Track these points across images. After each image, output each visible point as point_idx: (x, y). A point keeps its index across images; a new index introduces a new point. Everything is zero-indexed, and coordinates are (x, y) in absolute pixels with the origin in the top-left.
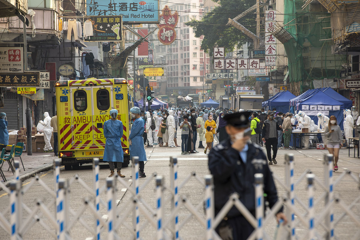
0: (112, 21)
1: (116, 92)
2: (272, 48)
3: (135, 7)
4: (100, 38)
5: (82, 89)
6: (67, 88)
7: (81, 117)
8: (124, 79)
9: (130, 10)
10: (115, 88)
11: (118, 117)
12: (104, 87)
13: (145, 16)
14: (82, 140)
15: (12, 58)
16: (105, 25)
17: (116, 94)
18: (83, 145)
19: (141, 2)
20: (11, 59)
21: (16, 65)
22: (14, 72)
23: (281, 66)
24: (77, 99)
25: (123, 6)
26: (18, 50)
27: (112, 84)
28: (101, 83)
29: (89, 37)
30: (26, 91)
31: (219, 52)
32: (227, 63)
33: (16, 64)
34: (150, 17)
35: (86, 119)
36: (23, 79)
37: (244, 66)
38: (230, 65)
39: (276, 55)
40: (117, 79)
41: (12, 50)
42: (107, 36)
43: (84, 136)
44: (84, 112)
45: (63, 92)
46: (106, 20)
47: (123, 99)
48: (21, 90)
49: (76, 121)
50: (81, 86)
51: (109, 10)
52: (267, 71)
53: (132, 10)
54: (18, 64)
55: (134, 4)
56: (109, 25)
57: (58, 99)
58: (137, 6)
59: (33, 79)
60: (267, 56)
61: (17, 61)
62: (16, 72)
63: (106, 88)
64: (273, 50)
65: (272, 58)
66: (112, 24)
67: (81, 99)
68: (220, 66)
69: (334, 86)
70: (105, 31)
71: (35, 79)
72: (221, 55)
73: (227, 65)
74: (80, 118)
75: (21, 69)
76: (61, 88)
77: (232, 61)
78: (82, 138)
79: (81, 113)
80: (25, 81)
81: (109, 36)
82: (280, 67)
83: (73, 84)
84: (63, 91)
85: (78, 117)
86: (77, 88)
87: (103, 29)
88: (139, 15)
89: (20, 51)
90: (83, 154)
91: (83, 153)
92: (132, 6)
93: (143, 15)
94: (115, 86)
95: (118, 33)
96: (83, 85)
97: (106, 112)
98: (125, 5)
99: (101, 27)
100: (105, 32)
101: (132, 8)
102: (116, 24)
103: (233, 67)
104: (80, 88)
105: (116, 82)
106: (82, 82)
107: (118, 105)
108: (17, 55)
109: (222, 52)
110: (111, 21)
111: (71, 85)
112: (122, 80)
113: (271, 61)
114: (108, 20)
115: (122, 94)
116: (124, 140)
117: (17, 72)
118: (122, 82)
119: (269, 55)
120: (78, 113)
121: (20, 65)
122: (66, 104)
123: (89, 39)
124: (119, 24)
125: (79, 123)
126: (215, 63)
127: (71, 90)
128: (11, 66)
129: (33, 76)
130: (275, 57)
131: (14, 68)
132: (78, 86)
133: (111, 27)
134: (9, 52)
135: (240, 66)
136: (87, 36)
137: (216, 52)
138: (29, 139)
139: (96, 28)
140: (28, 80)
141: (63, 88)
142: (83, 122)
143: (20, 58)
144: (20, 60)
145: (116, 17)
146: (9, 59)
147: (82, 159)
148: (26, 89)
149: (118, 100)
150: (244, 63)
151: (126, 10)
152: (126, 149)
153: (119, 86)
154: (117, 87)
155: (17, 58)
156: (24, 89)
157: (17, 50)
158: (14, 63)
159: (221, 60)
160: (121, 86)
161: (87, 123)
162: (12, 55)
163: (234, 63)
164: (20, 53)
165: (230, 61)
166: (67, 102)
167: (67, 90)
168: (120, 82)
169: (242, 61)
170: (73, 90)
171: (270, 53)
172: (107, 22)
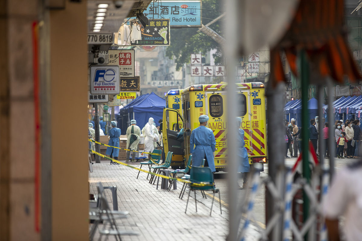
0: (160, 25)
1: (254, 97)
2: (256, 56)
3: (177, 10)
4: (147, 42)
5: (217, 93)
6: (202, 93)
7: (217, 123)
8: (261, 83)
9: (171, 14)
10: (253, 93)
11: (256, 123)
12: (241, 91)
13: (187, 20)
14: (217, 147)
15: (122, 61)
16: (152, 29)
17: (253, 99)
18: (219, 153)
19: (183, 5)
20: (122, 63)
21: (127, 69)
22: (125, 76)
23: (262, 73)
24: (212, 104)
25: (165, 9)
26: (129, 53)
27: (249, 88)
28: (238, 87)
29: (137, 41)
30: (125, 96)
31: (196, 59)
32: (205, 70)
33: (126, 67)
34: (192, 20)
35: (222, 125)
36: (123, 84)
37: (221, 73)
38: (208, 72)
39: (259, 62)
40: (254, 83)
41: (123, 53)
42: (155, 40)
43: (220, 143)
44: (220, 118)
45: (198, 97)
46: (153, 24)
47: (260, 104)
48: (121, 95)
49: (211, 127)
50: (216, 90)
51: (150, 14)
52: (242, 79)
53: (174, 14)
54: (129, 68)
55: (175, 7)
56: (156, 29)
57: (192, 105)
58: (179, 9)
59: (133, 83)
60: (251, 63)
61: (128, 65)
62: (126, 76)
63: (243, 93)
64: (256, 57)
65: (255, 65)
66: (159, 28)
67: (216, 104)
68: (198, 73)
69: (347, 94)
70: (152, 34)
71: (135, 83)
72: (198, 62)
73: (205, 72)
74: (215, 125)
75: (132, 73)
76: (196, 93)
77: (210, 68)
78: (218, 145)
79: (217, 119)
80: (125, 86)
81: (156, 40)
82: (261, 75)
83: (208, 89)
84: (198, 95)
85: (213, 123)
86: (213, 92)
87: (150, 33)
88: (181, 19)
89: (130, 54)
90: (218, 163)
91: (218, 161)
92: (174, 9)
93: (185, 18)
94: (253, 91)
95: (165, 38)
96: (219, 89)
97: (243, 118)
98: (166, 8)
99: (148, 31)
100: (152, 36)
101: (174, 11)
102: (163, 28)
103: (210, 74)
104: (216, 93)
105: (254, 86)
106: (218, 87)
107: (255, 110)
108: (128, 58)
109: (199, 59)
110: (158, 25)
111: (206, 89)
112: (260, 84)
113: (254, 68)
114: (155, 23)
115: (260, 99)
116: (261, 148)
117: (128, 76)
118: (260, 86)
119: (251, 62)
120: (213, 119)
121: (131, 69)
122: (201, 110)
123: (137, 43)
124: (166, 28)
125: (214, 129)
126: (192, 70)
127: (206, 95)
128: (122, 70)
129: (133, 81)
130: (258, 63)
131: (125, 72)
132: (214, 91)
133: (158, 31)
134: (119, 55)
135: (217, 73)
136: (135, 40)
137: (193, 59)
138: (98, 147)
139: (143, 32)
140: (128, 85)
141: (198, 93)
142: (219, 129)
143: (131, 62)
144: (130, 64)
145: (164, 20)
146: (120, 62)
147: (217, 167)
148: (126, 94)
149: (255, 106)
150: (221, 70)
151: (168, 14)
152: (264, 157)
153: (257, 90)
154: (254, 91)
155: (128, 62)
156: (123, 94)
157: (127, 53)
158: (125, 67)
159: (198, 67)
160: (259, 91)
161: (223, 129)
162: (122, 58)
163: (211, 70)
164: (130, 56)
165: (207, 68)
166: (203, 108)
167: (202, 95)
168: (258, 86)
169: (219, 68)
170: (209, 94)
171: (254, 60)
172: (154, 26)
